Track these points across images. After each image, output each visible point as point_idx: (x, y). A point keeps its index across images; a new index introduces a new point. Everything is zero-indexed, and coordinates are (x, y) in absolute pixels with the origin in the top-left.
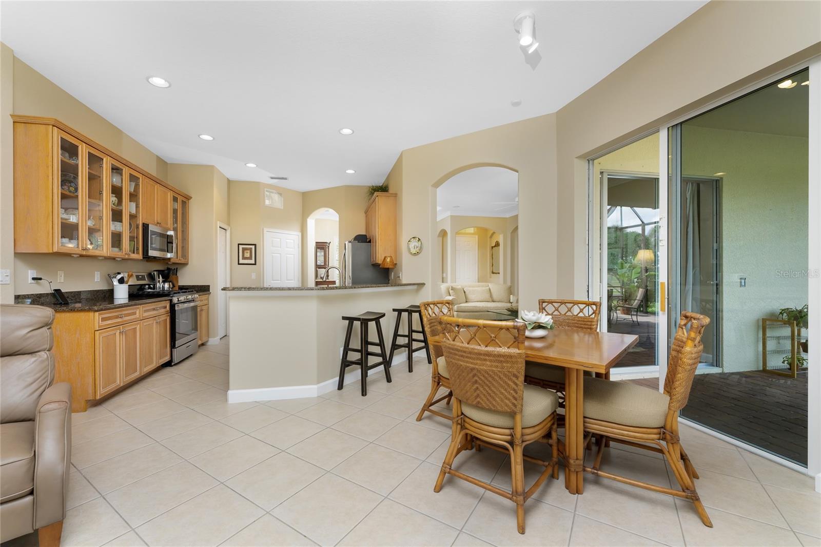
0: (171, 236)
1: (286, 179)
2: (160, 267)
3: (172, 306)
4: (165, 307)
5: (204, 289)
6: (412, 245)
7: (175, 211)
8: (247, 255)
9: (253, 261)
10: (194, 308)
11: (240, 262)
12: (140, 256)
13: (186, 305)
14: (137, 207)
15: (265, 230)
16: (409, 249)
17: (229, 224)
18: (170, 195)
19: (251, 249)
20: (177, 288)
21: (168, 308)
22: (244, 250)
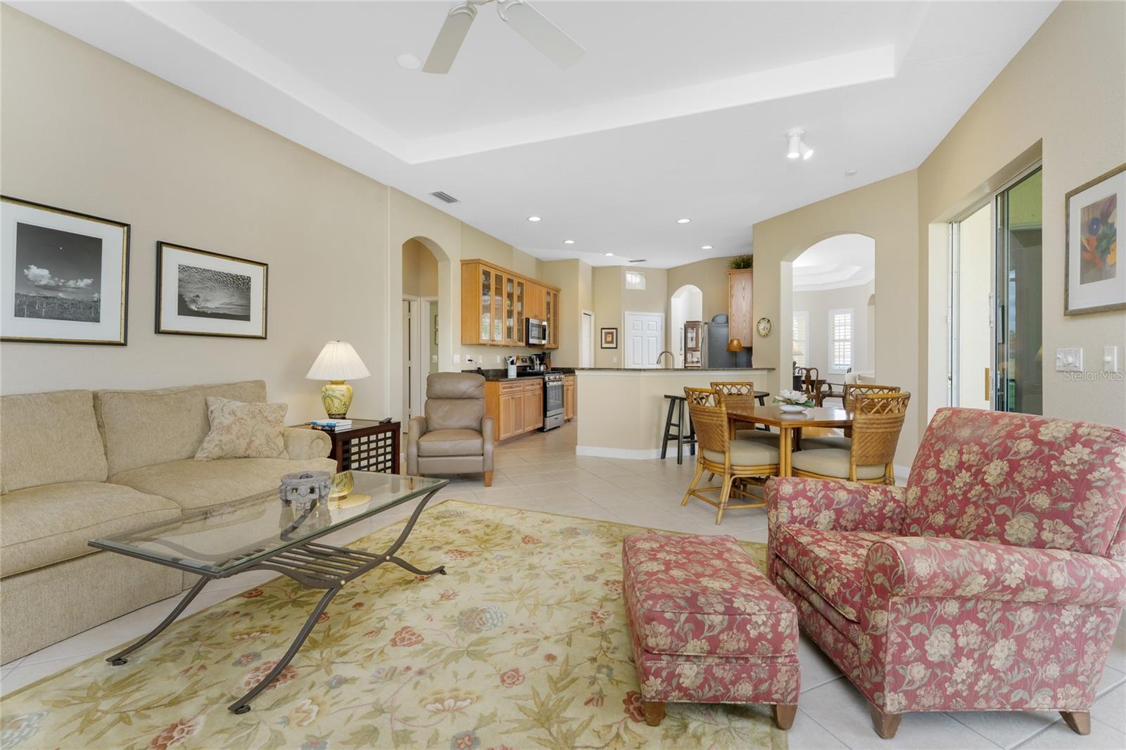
0: (545, 326)
1: (644, 261)
2: (538, 352)
3: (545, 384)
4: (540, 384)
5: (570, 371)
6: (761, 327)
7: (548, 304)
8: (609, 339)
9: (614, 345)
10: (563, 386)
11: (603, 346)
12: (523, 344)
13: (555, 383)
14: (522, 306)
15: (626, 313)
16: (758, 331)
17: (593, 311)
18: (544, 291)
19: (612, 333)
20: (550, 370)
21: (542, 385)
22: (607, 334)
